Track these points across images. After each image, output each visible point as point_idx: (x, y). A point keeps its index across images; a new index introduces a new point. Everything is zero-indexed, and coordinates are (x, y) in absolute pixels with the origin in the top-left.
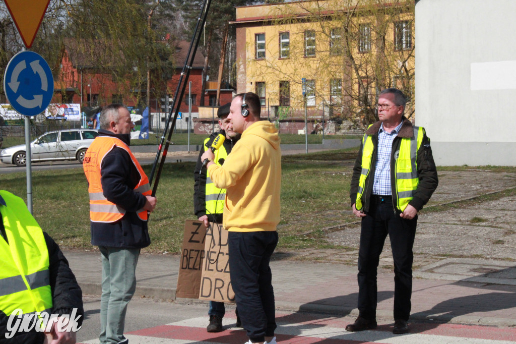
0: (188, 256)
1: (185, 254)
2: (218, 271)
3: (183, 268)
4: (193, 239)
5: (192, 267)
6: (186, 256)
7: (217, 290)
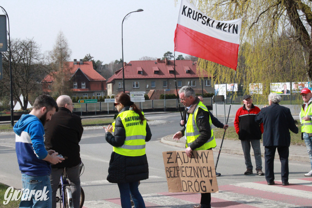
0: (169, 171)
1: (167, 170)
2: (188, 177)
3: (168, 177)
4: (169, 162)
5: (173, 176)
6: (168, 171)
7: (190, 187)
